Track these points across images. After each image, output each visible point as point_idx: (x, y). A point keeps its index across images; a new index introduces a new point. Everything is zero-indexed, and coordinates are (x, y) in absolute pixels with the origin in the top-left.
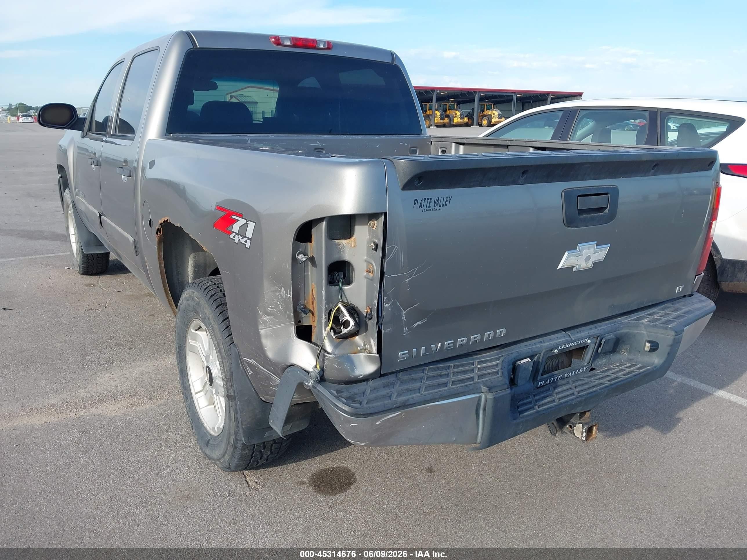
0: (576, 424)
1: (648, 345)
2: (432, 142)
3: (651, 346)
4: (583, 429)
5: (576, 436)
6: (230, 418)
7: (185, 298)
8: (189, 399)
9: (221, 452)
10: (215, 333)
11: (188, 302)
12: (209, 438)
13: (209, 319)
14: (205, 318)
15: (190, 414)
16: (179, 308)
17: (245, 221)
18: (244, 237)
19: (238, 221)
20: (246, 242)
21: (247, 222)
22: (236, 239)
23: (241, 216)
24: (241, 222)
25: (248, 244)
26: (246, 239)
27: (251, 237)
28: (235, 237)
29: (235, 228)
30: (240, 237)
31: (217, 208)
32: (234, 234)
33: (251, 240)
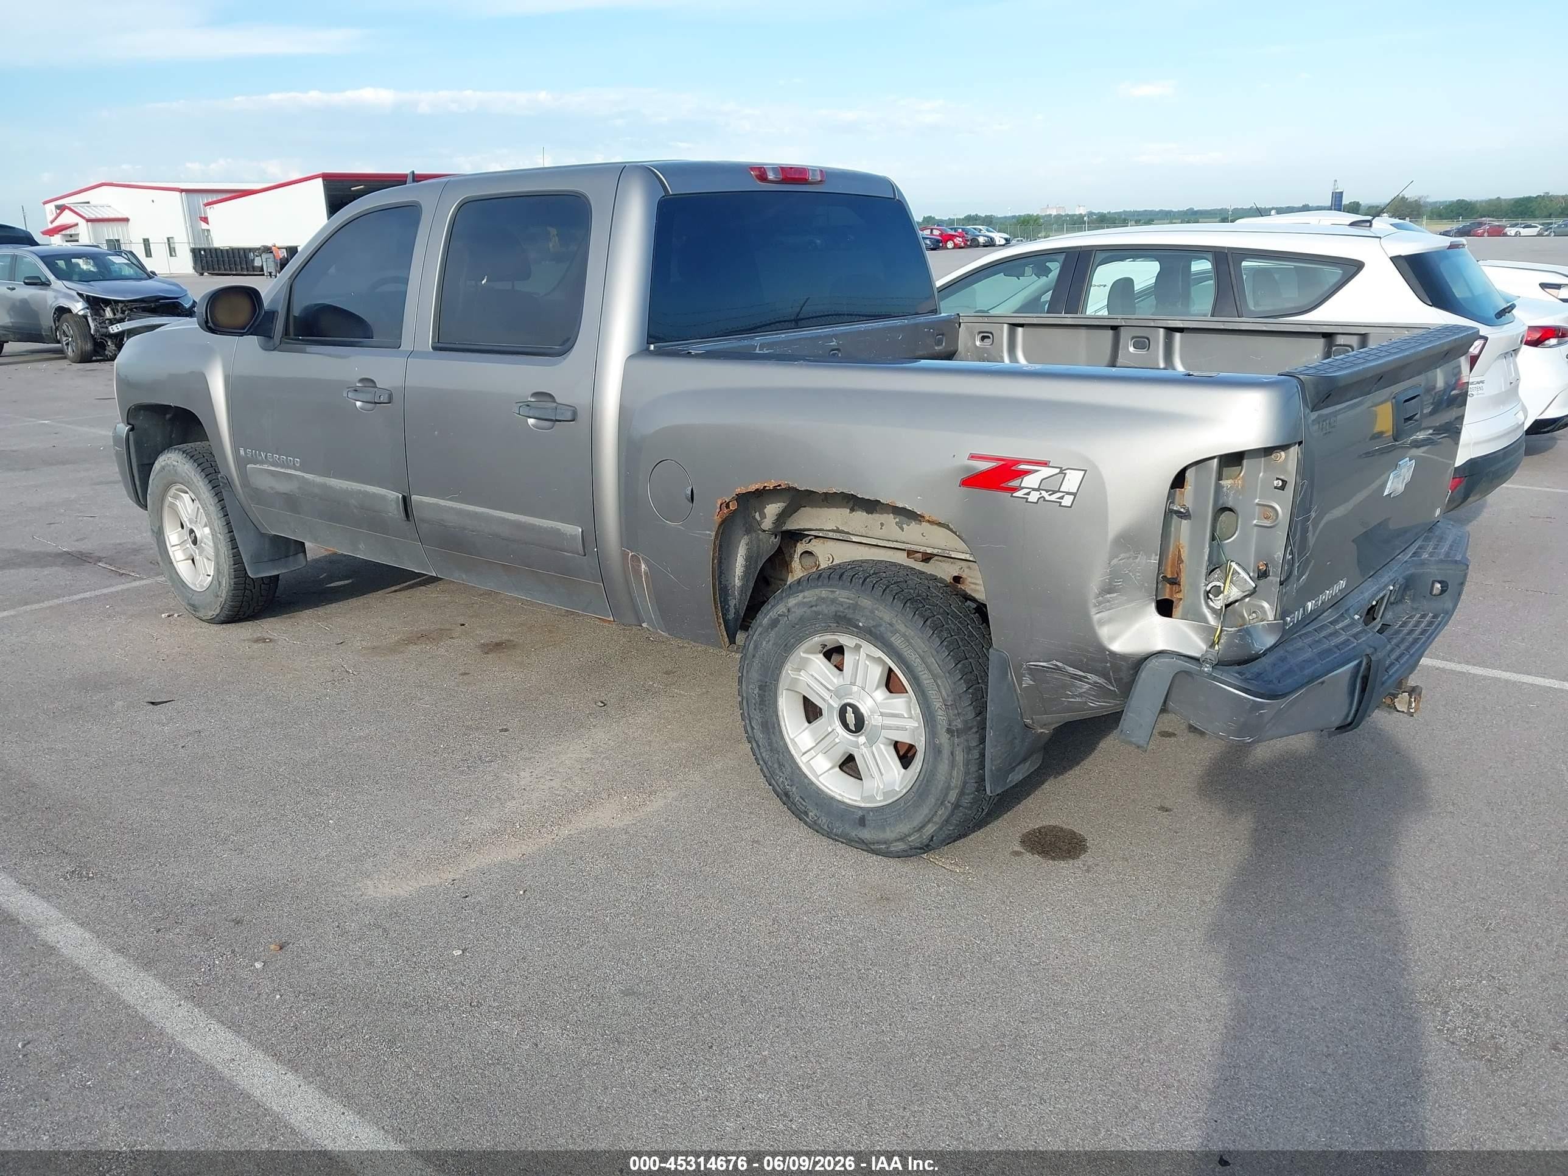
0: (1398, 694)
1: (1438, 586)
2: (960, 323)
3: (1441, 587)
4: (1411, 698)
5: (1399, 709)
6: (953, 764)
7: (798, 605)
8: (787, 766)
9: (916, 823)
10: (910, 644)
11: (814, 608)
12: (860, 813)
13: (891, 625)
14: (881, 625)
15: (794, 789)
16: (775, 623)
17: (1058, 470)
18: (1054, 492)
19: (1037, 471)
20: (1062, 498)
21: (1062, 471)
22: (1034, 497)
23: (1045, 464)
24: (1045, 472)
25: (1067, 501)
26: (1060, 494)
27: (1075, 491)
28: (1028, 494)
29: (1030, 481)
30: (1044, 493)
31: (973, 457)
32: (1027, 491)
33: (1075, 494)
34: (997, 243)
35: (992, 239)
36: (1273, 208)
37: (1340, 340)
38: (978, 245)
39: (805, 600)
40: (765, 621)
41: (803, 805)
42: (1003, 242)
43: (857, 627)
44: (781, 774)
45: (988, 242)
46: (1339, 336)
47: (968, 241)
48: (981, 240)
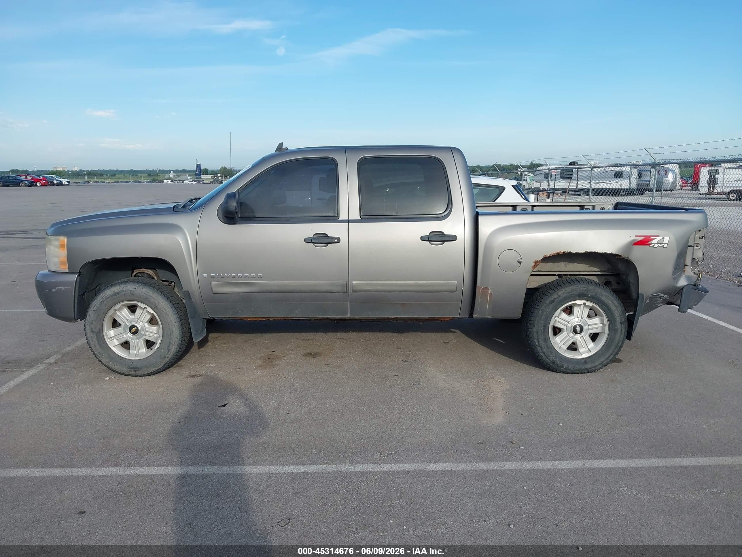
6: (621, 333)
7: (563, 293)
8: (553, 352)
9: (607, 357)
10: (608, 298)
11: (570, 293)
12: (583, 360)
13: (601, 293)
14: (597, 294)
15: (557, 359)
16: (552, 302)
17: (662, 238)
18: (662, 244)
19: (656, 239)
20: (664, 245)
21: (663, 238)
22: (656, 246)
23: (658, 236)
24: (658, 239)
25: (665, 246)
26: (663, 244)
27: (667, 243)
28: (654, 245)
29: (654, 242)
30: (659, 245)
31: (636, 236)
32: (654, 244)
33: (667, 244)
34: (64, 184)
35: (61, 182)
36: (172, 170)
37: (586, 207)
38: (53, 184)
39: (566, 291)
40: (548, 302)
41: (561, 364)
42: (67, 183)
43: (588, 296)
44: (552, 355)
45: (59, 183)
46: (586, 206)
47: (49, 182)
48: (55, 182)
